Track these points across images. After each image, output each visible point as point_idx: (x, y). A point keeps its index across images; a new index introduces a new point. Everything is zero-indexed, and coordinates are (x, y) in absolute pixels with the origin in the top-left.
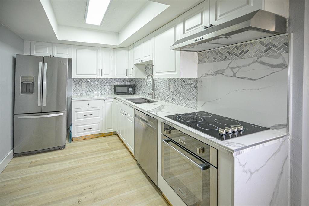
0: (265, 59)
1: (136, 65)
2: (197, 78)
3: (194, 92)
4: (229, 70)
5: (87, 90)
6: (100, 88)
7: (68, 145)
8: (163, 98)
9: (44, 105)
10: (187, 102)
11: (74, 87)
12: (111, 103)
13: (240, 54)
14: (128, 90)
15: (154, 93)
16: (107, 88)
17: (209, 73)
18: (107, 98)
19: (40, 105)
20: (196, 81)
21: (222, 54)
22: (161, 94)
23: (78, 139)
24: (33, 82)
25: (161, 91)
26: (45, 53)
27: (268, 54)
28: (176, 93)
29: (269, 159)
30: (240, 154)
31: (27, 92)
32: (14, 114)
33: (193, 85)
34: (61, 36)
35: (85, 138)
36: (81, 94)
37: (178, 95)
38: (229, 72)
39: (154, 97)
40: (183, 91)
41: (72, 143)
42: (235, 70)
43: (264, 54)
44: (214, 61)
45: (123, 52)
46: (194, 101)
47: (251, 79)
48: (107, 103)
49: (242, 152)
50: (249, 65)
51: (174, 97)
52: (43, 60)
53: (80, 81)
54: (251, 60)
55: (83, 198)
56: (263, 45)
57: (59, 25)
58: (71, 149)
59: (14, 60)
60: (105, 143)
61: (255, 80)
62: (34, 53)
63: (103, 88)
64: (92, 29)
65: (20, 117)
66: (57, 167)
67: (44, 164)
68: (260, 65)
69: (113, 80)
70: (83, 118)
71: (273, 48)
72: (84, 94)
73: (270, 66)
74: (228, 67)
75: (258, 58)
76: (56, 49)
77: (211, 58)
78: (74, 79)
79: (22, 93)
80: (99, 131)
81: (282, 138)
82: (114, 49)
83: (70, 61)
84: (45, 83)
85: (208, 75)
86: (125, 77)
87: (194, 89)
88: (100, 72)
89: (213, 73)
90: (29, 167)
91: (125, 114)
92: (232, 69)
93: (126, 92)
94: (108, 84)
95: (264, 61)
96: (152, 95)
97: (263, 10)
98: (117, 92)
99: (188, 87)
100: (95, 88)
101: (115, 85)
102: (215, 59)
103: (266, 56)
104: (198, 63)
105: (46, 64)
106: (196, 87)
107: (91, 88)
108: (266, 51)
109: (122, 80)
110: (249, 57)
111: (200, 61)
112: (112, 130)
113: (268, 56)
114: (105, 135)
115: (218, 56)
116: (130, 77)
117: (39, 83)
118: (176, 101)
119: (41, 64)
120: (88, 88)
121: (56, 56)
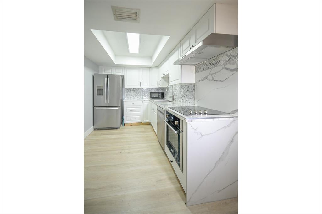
0: (228, 66)
1: (162, 78)
2: (195, 84)
3: (193, 94)
4: (210, 75)
5: (134, 96)
6: (142, 94)
7: (122, 127)
8: (178, 99)
9: (108, 102)
10: (190, 101)
11: (126, 93)
12: (147, 103)
13: (216, 64)
14: (159, 96)
15: (174, 97)
16: (146, 94)
17: (201, 79)
18: (144, 101)
19: (106, 102)
20: (194, 85)
21: (207, 65)
22: (177, 97)
23: (128, 124)
24: (102, 89)
25: (177, 95)
26: (109, 72)
27: (230, 62)
28: (184, 95)
29: (219, 129)
30: (191, 121)
31: (100, 95)
32: (94, 107)
33: (193, 89)
34: (116, 62)
35: (131, 125)
36: (131, 98)
37: (185, 96)
38: (210, 77)
39: (174, 99)
40: (188, 93)
41: (124, 126)
42: (213, 76)
43: (228, 62)
44: (203, 71)
45: (155, 70)
46: (193, 99)
47: (221, 81)
48: (145, 104)
49: (193, 121)
50: (220, 71)
51: (183, 98)
52: (107, 76)
53: (129, 89)
54: (221, 68)
55: (123, 151)
56: (227, 56)
57: (116, 55)
58: (124, 129)
59: (93, 77)
60: (143, 128)
61: (223, 81)
62: (104, 73)
63: (144, 94)
64: (133, 56)
65: (96, 108)
66: (114, 136)
67: (108, 135)
68: (226, 70)
69: (150, 89)
70: (130, 112)
71: (232, 58)
72: (132, 98)
73: (230, 70)
74: (210, 74)
75: (225, 66)
76: (115, 70)
77: (202, 69)
78: (126, 88)
79: (97, 95)
80: (140, 121)
81: (232, 118)
82: (150, 68)
83: (123, 77)
84: (108, 90)
85: (200, 80)
86: (157, 87)
87: (193, 91)
88: (141, 83)
89: (202, 79)
90: (101, 135)
91: (153, 110)
92: (212, 75)
93: (158, 96)
94: (147, 92)
95: (228, 68)
96: (172, 98)
97: (215, 33)
98: (152, 97)
99: (190, 90)
100: (138, 95)
101: (151, 93)
102: (203, 69)
103: (229, 64)
104: (196, 73)
105: (109, 78)
106: (194, 90)
107: (136, 94)
108: (229, 60)
109: (156, 89)
110: (220, 65)
111: (197, 72)
112: (148, 121)
113: (230, 64)
114: (144, 124)
115: (205, 67)
116: (159, 86)
117: (105, 90)
118: (185, 101)
119: (106, 78)
120: (134, 94)
121: (115, 74)
